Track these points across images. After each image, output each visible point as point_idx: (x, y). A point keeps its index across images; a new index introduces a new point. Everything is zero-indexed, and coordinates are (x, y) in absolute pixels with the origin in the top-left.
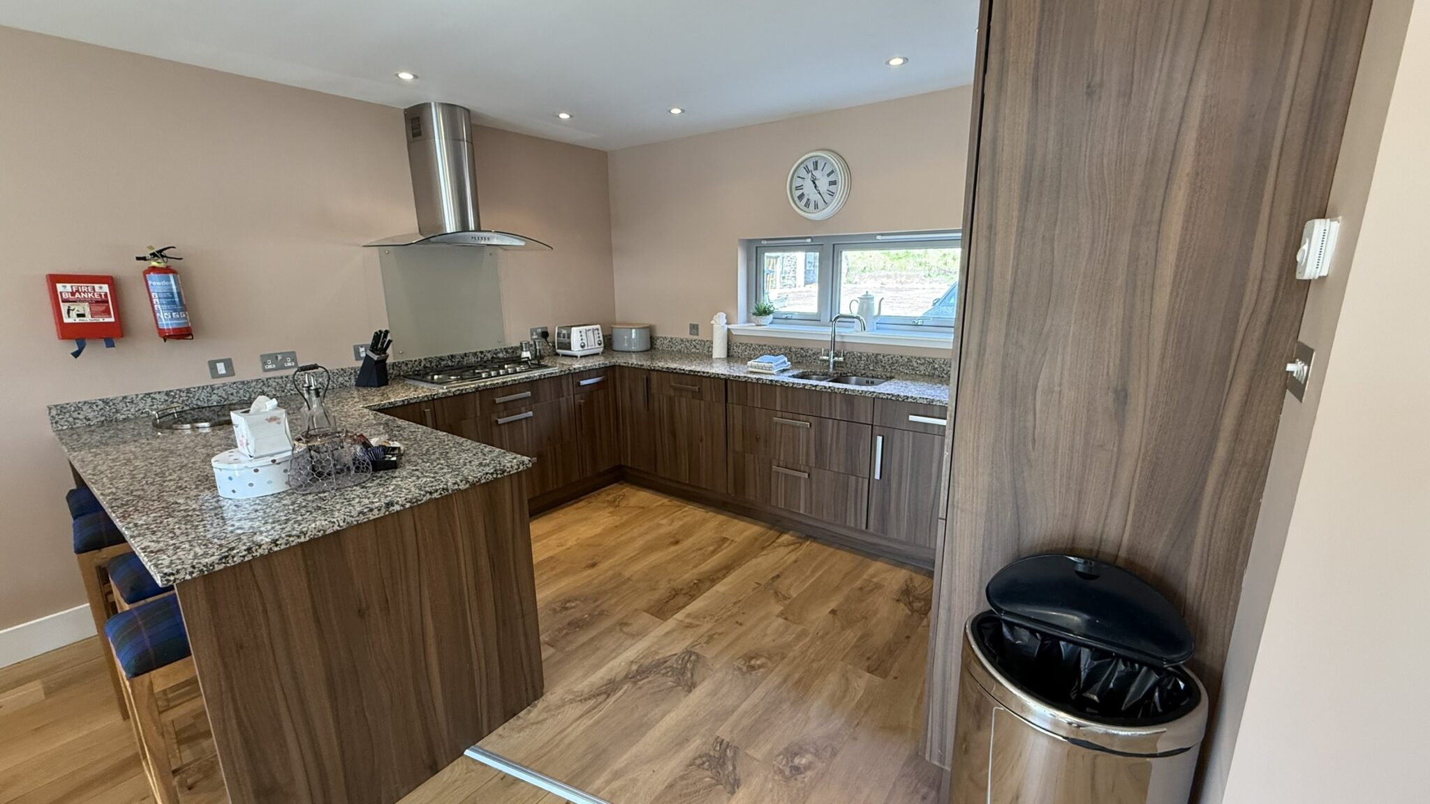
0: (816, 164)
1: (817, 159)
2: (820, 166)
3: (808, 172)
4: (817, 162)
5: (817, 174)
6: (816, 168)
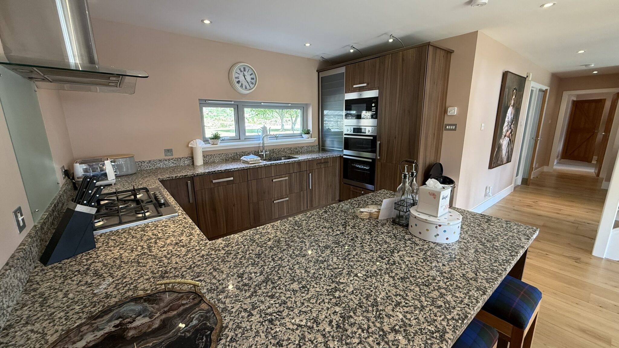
0: (244, 69)
1: (245, 66)
2: (247, 70)
3: (241, 71)
4: (245, 68)
5: (246, 73)
6: (245, 71)
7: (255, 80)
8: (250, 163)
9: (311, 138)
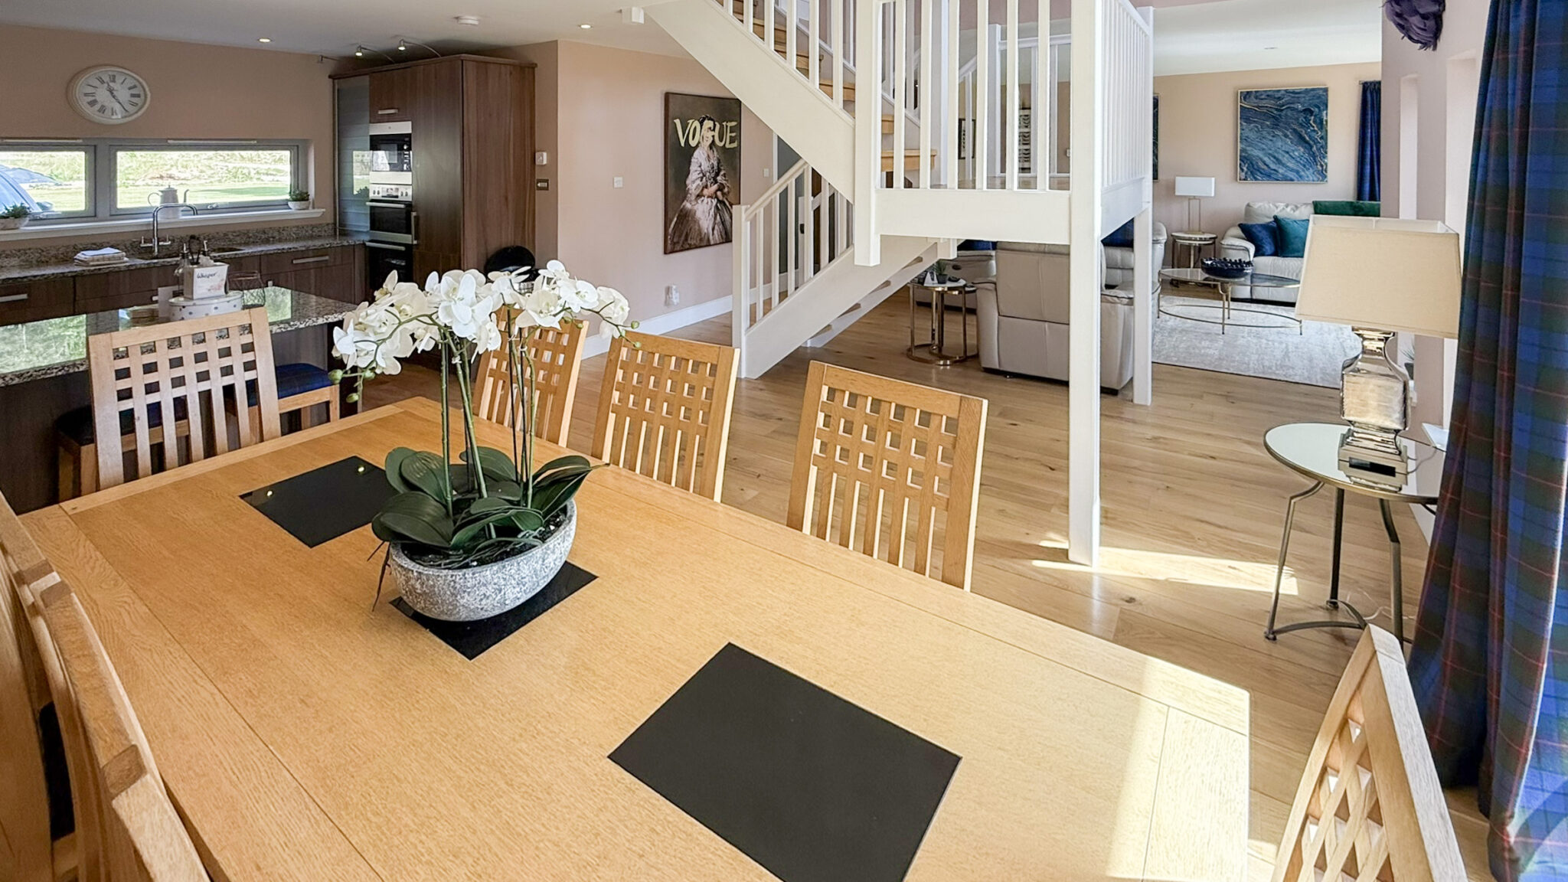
1: (115, 73)
2: (119, 81)
3: (103, 82)
5: (115, 86)
6: (113, 81)
7: (143, 97)
8: (92, 263)
9: (314, 208)
